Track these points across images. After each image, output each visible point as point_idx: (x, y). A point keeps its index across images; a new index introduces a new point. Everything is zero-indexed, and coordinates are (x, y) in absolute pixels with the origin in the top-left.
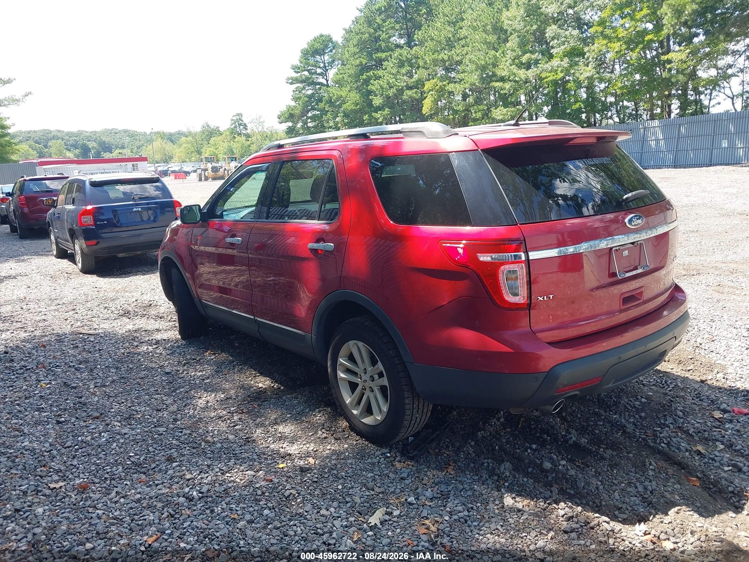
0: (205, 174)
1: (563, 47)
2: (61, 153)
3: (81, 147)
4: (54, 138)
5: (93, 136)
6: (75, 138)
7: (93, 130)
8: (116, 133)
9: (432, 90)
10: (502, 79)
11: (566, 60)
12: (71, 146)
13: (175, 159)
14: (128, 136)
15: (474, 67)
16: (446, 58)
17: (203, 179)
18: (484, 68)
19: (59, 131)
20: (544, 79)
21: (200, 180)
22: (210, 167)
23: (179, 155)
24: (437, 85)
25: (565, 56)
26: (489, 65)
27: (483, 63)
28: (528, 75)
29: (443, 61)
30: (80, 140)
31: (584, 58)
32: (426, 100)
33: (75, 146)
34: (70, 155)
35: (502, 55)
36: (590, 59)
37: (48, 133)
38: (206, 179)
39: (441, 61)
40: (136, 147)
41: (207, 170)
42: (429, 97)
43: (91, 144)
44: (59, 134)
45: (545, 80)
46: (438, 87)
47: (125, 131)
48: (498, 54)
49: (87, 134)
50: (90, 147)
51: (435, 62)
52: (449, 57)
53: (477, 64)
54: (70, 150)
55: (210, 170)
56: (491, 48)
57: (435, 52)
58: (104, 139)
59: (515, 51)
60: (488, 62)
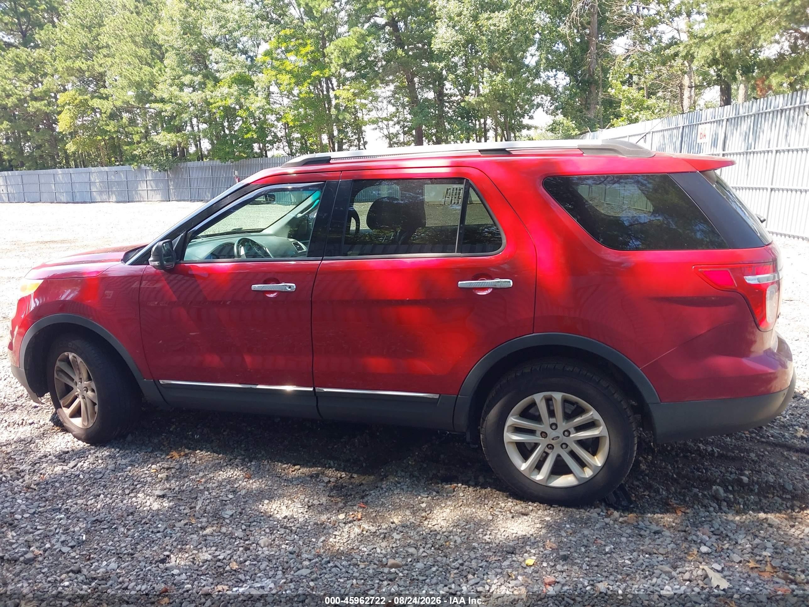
1: (230, 72)
9: (69, 104)
10: (162, 101)
11: (235, 88)
15: (125, 83)
16: (84, 67)
18: (138, 85)
20: (211, 104)
24: (76, 99)
25: (233, 83)
26: (145, 82)
27: (137, 79)
28: (192, 98)
29: (80, 70)
31: (253, 86)
32: (62, 115)
35: (159, 72)
36: (259, 88)
39: (77, 70)
42: (65, 112)
45: (214, 105)
46: (78, 101)
48: (154, 71)
51: (70, 71)
52: (88, 67)
53: (130, 79)
56: (144, 63)
57: (68, 58)
59: (174, 69)
60: (144, 79)
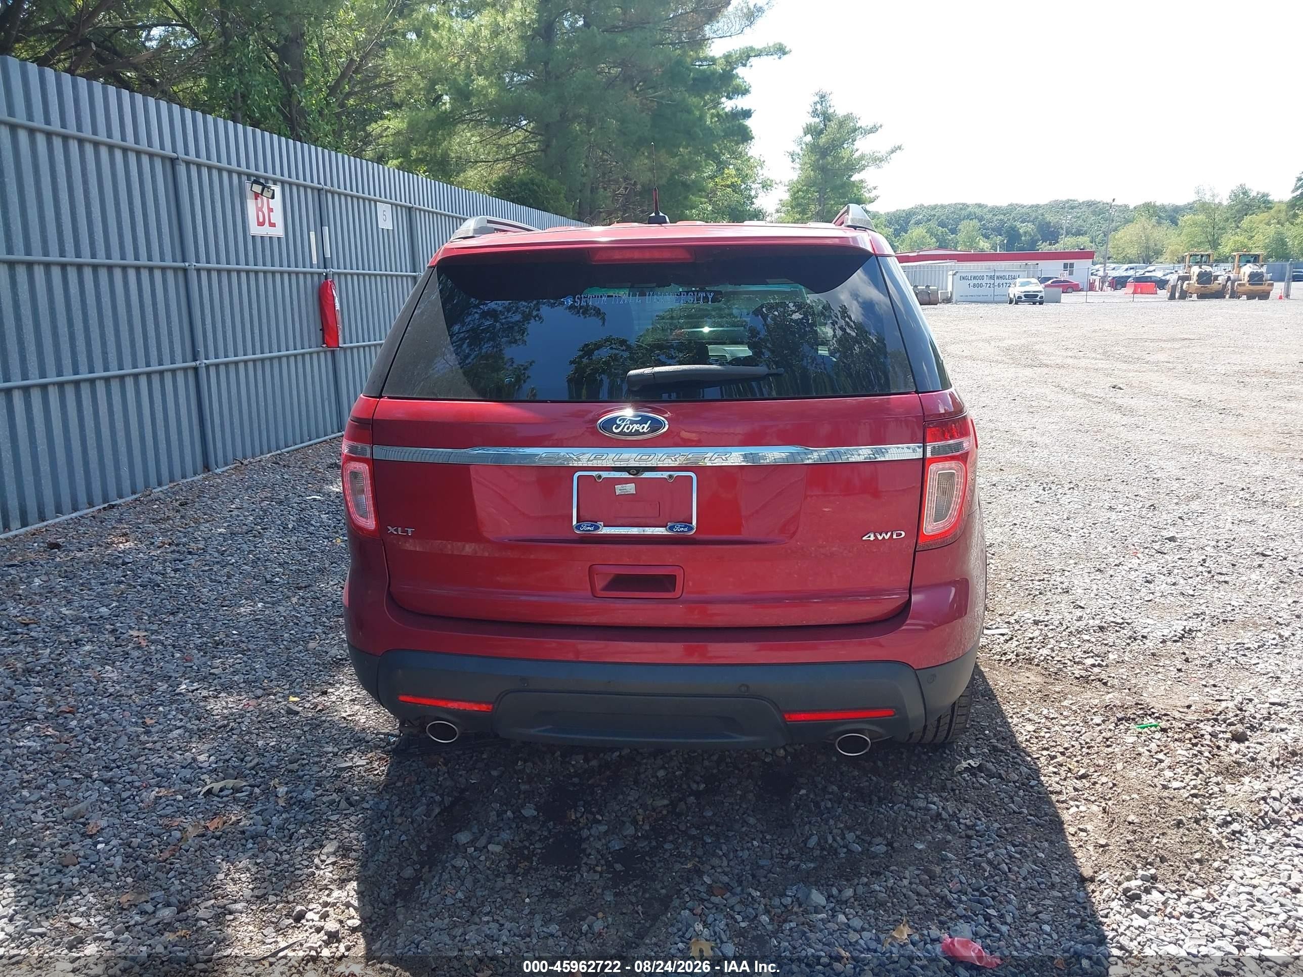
0: (1182, 287)
2: (972, 240)
3: (1007, 231)
4: (969, 217)
5: (1032, 213)
6: (1002, 217)
7: (1034, 203)
8: (1072, 208)
12: (993, 230)
13: (1167, 256)
14: (1094, 213)
17: (1177, 295)
19: (980, 206)
21: (1172, 297)
22: (1196, 273)
23: (1173, 248)
30: (1009, 220)
33: (998, 231)
34: (985, 245)
37: (961, 209)
38: (1184, 295)
40: (1103, 232)
41: (1188, 278)
43: (1023, 228)
44: (978, 211)
47: (1090, 204)
49: (1023, 210)
50: (1021, 231)
54: (988, 238)
55: (1195, 278)
58: (1049, 218)
